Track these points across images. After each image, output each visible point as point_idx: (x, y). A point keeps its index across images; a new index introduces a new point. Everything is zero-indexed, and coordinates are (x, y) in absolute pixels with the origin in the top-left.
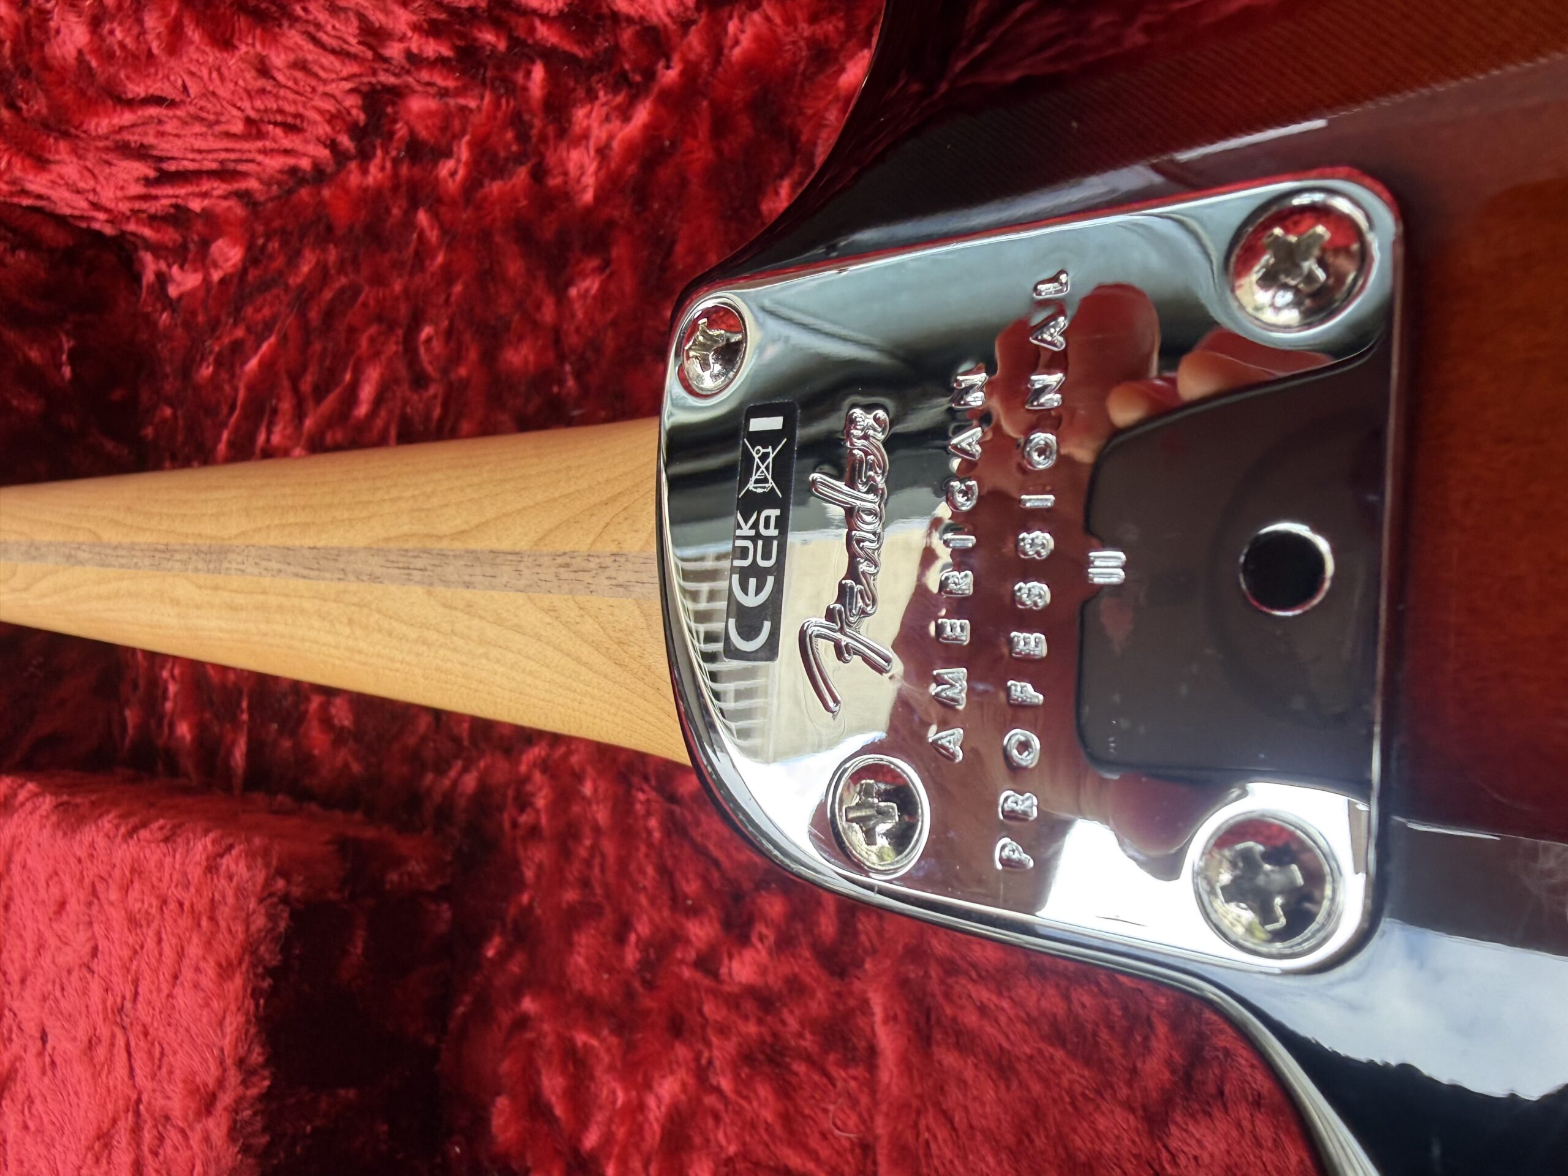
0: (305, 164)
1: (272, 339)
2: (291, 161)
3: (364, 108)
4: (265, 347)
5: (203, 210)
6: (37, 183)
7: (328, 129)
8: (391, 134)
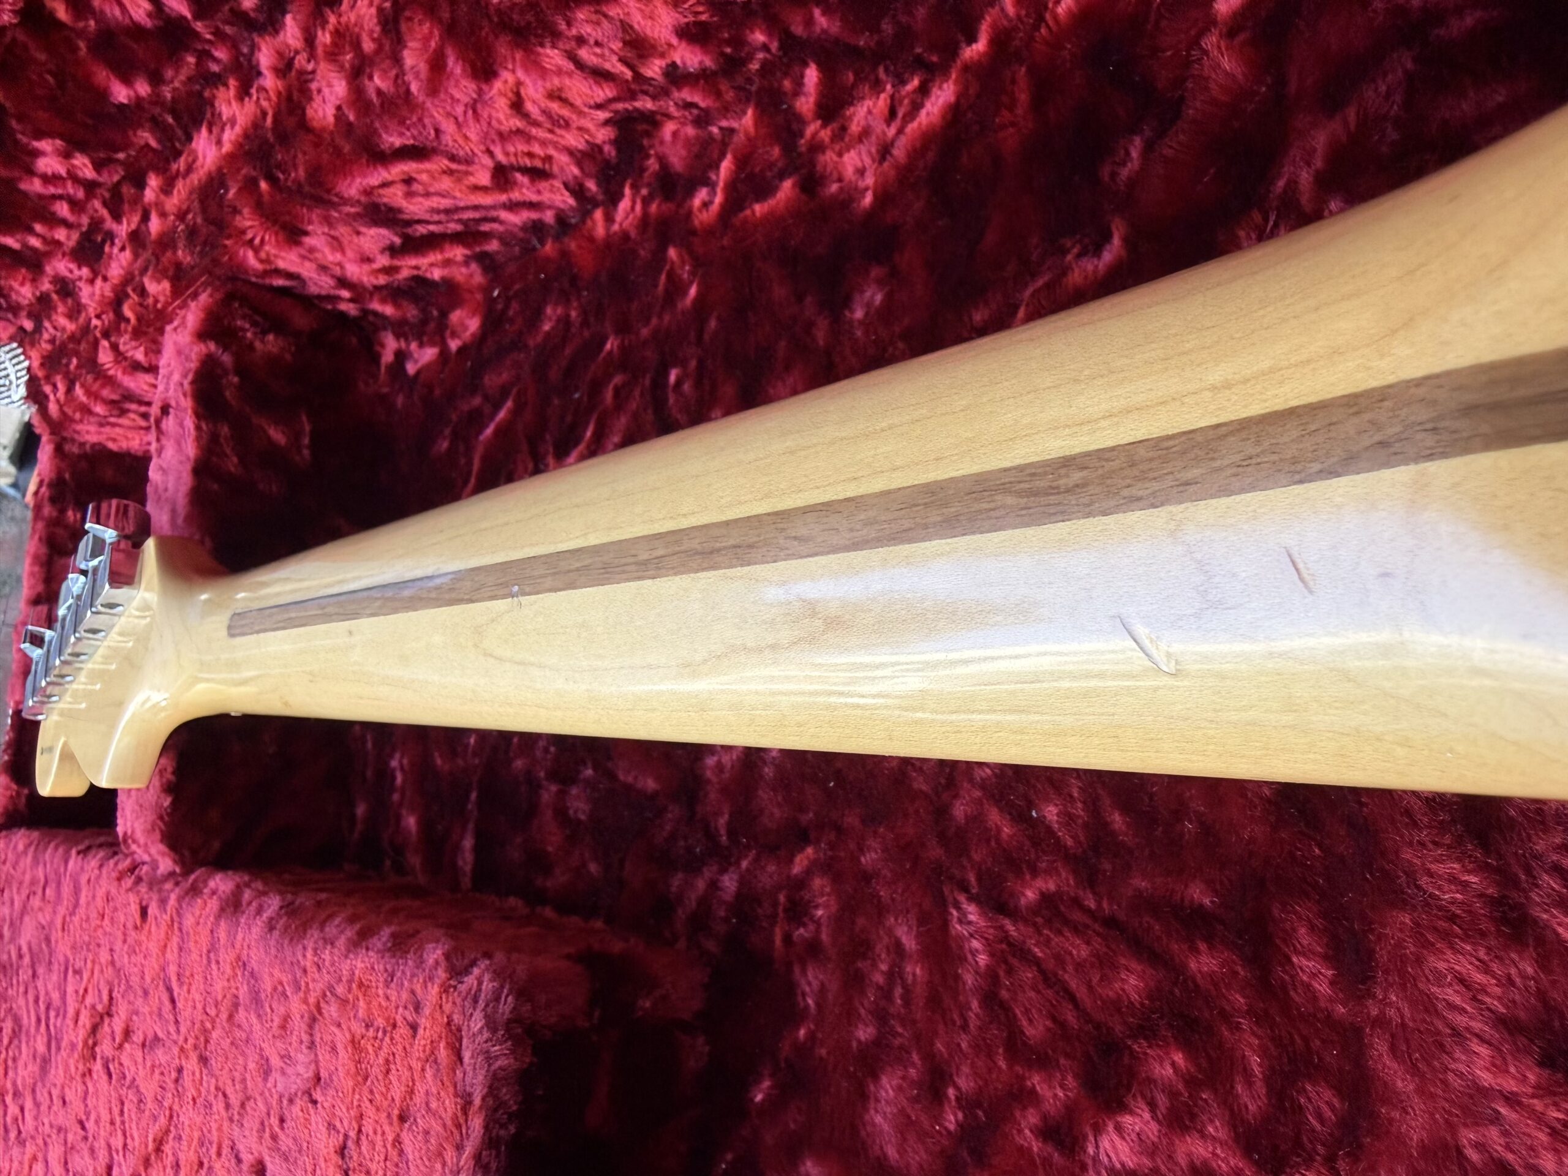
0: (549, 217)
1: (509, 404)
2: (534, 215)
3: (616, 142)
4: (502, 415)
5: (443, 278)
6: (288, 260)
7: (576, 171)
8: (643, 170)
